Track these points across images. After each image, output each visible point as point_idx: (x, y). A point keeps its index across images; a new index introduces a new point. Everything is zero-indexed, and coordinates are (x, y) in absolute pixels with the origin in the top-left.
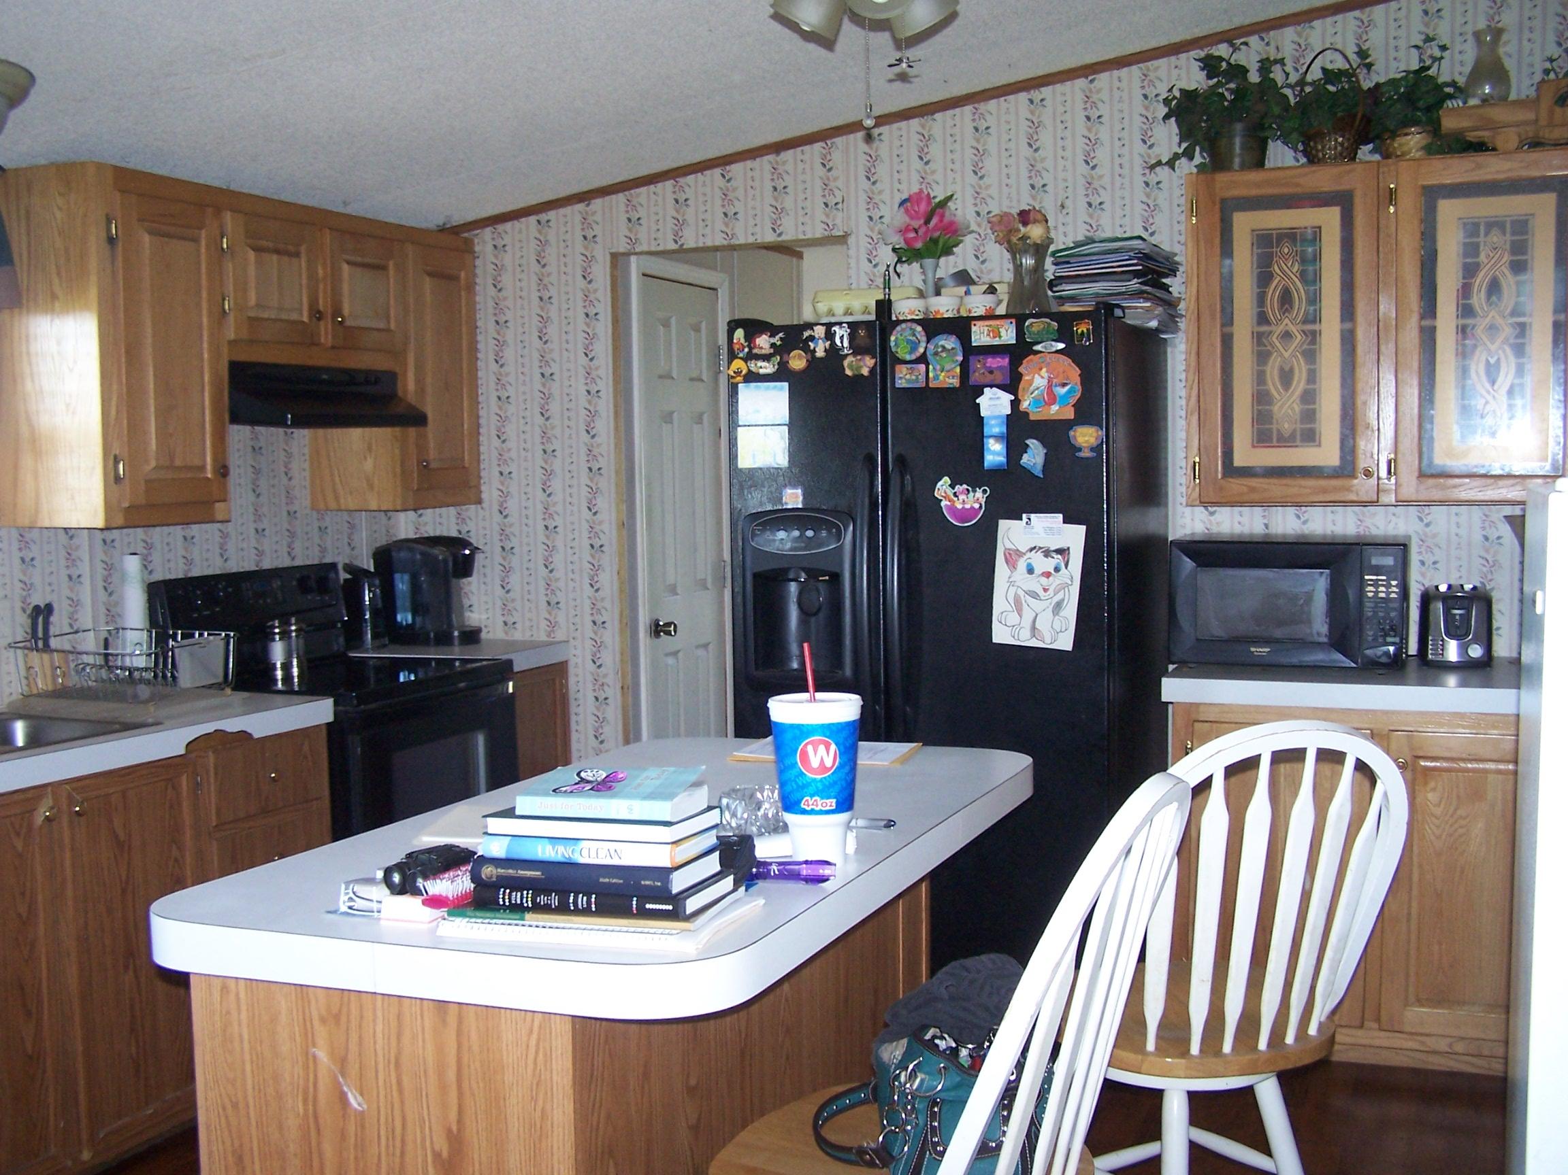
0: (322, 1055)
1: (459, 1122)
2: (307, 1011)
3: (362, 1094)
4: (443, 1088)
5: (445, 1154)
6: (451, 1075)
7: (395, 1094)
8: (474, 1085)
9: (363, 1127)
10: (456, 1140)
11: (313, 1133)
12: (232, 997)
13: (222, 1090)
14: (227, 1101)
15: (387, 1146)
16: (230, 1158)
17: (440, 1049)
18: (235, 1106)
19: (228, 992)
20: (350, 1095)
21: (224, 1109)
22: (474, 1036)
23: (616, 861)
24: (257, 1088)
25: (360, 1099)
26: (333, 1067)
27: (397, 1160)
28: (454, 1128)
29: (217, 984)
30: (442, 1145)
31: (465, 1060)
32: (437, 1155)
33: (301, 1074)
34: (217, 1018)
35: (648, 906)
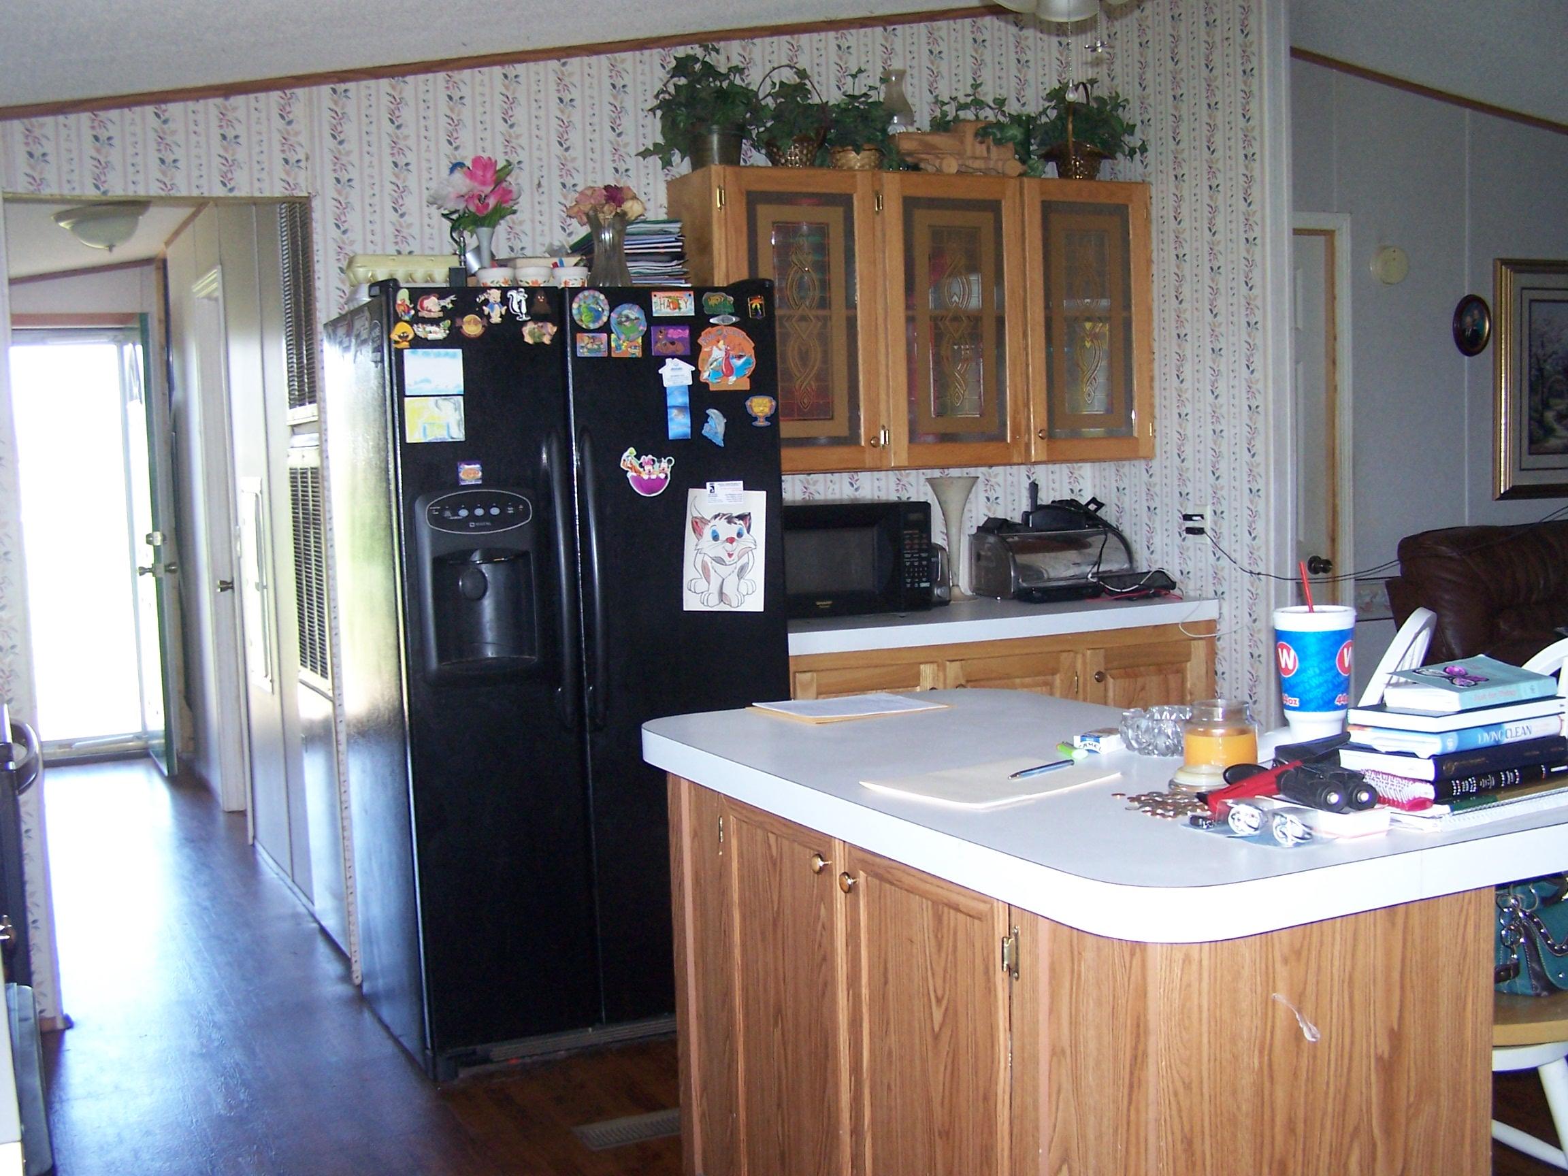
0: (1281, 997)
1: (1401, 1018)
2: (1270, 956)
3: (1316, 1025)
4: (1388, 991)
5: (1386, 1056)
6: (1396, 975)
7: (1347, 1012)
8: (1414, 978)
9: (1315, 1057)
10: (1396, 1037)
11: (1267, 1084)
12: (1195, 967)
13: (1176, 1075)
14: (1179, 1084)
15: (1336, 1070)
16: (1179, 1146)
17: (1388, 953)
18: (1188, 1087)
19: (1190, 962)
20: (1305, 1030)
21: (1176, 1094)
22: (1417, 931)
23: (1529, 736)
24: (1212, 1058)
25: (1314, 1029)
26: (1290, 1006)
27: (1344, 1080)
28: (1396, 1027)
29: (1179, 956)
30: (1384, 1047)
31: (1408, 955)
32: (1379, 1059)
33: (1259, 1025)
34: (1176, 995)
35: (1553, 770)
